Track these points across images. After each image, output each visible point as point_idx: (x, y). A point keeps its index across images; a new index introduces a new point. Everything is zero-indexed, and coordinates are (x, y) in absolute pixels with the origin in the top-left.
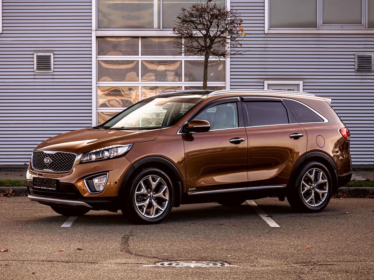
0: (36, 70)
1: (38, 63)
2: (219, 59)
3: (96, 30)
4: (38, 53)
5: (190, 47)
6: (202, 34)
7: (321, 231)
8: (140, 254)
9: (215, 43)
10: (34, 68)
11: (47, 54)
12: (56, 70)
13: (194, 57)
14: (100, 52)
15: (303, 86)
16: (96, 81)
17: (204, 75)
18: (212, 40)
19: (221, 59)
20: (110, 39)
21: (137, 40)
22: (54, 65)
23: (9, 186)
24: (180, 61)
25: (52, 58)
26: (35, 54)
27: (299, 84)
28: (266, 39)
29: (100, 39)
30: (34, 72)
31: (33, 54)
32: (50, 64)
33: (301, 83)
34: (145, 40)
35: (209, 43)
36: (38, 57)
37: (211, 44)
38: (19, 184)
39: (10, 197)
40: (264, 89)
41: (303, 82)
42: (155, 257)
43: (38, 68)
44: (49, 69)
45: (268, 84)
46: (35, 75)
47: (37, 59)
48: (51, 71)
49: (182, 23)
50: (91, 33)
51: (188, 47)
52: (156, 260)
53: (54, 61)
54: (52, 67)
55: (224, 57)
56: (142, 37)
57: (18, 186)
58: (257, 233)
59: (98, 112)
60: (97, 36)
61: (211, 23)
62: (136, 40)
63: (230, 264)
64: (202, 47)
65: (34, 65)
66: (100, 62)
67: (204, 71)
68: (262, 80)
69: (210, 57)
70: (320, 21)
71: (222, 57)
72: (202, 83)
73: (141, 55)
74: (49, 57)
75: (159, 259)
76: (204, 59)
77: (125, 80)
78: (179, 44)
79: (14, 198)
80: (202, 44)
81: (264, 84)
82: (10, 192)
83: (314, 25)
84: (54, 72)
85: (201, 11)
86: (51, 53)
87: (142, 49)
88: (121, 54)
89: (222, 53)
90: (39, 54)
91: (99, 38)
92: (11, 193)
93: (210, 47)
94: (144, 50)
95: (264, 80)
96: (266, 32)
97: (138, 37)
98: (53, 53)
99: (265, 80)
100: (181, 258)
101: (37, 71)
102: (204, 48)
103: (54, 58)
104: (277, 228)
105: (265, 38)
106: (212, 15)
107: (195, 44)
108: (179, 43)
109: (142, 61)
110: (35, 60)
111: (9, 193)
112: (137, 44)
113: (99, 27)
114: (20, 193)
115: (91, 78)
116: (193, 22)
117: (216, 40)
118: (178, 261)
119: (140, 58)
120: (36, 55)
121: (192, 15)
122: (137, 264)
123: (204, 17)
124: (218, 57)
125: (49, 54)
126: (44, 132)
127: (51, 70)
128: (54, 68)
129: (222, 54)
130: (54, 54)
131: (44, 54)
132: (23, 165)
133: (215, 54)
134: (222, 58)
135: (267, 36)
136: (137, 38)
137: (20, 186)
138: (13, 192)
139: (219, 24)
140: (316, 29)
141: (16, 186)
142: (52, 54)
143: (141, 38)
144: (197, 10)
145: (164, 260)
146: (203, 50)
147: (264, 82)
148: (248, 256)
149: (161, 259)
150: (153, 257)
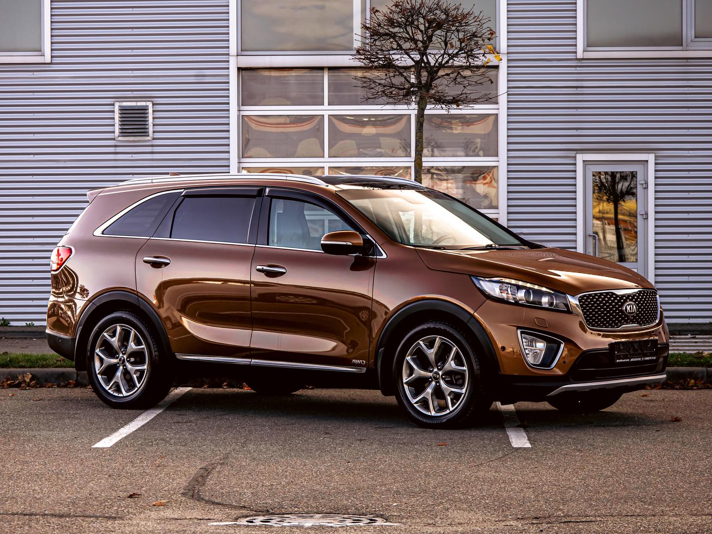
0: (119, 136)
1: (123, 123)
3: (237, 56)
4: (122, 102)
5: (388, 86)
6: (412, 59)
7: (610, 454)
8: (219, 500)
9: (439, 77)
10: (114, 132)
11: (139, 104)
12: (157, 135)
14: (246, 99)
15: (656, 164)
16: (239, 158)
18: (433, 72)
19: (452, 112)
20: (266, 73)
21: (320, 74)
22: (154, 125)
23: (26, 368)
24: (406, 117)
25: (150, 111)
26: (117, 105)
27: (647, 161)
28: (579, 70)
29: (245, 73)
30: (114, 139)
31: (113, 105)
32: (147, 123)
33: (651, 158)
34: (336, 73)
35: (426, 79)
36: (123, 110)
37: (429, 81)
38: (45, 363)
39: (25, 389)
40: (575, 171)
41: (655, 157)
42: (245, 507)
43: (123, 133)
44: (145, 133)
45: (583, 161)
46: (116, 146)
47: (120, 113)
48: (149, 138)
49: (371, 39)
50: (228, 61)
51: (384, 86)
52: (242, 513)
53: (154, 118)
54: (151, 129)
55: (458, 106)
56: (331, 69)
57: (43, 366)
58: (478, 459)
60: (239, 66)
61: (430, 39)
62: (319, 73)
63: (387, 520)
64: (413, 85)
65: (113, 125)
66: (246, 119)
68: (572, 154)
69: (428, 107)
70: (688, 32)
71: (455, 106)
73: (329, 105)
74: (145, 109)
75: (252, 510)
76: (416, 112)
77: (296, 155)
78: (364, 80)
79: (33, 390)
81: (576, 160)
82: (26, 379)
83: (677, 41)
84: (154, 139)
85: (410, 16)
86: (147, 102)
87: (332, 94)
88: (290, 103)
89: (454, 97)
90: (125, 104)
91: (243, 71)
92: (28, 380)
93: (428, 86)
94: (334, 94)
95: (576, 152)
96: (580, 55)
97: (321, 69)
98: (152, 102)
99: (578, 152)
100: (296, 509)
101: (120, 138)
102: (416, 89)
103: (154, 111)
104: (525, 449)
105: (577, 68)
106: (430, 22)
107: (398, 80)
108: (364, 78)
109: (330, 117)
110: (117, 116)
111: (25, 381)
112: (321, 82)
113: (243, 50)
114: (46, 381)
115: (228, 152)
116: (393, 36)
117: (441, 73)
118: (287, 514)
119: (326, 110)
120: (119, 106)
121: (391, 22)
122: (201, 519)
123: (418, 26)
124: (446, 105)
125: (143, 104)
127: (149, 136)
128: (154, 132)
129: (453, 99)
130: (153, 104)
131: (134, 104)
133: (440, 100)
135: (582, 63)
136: (320, 71)
137: (48, 366)
138: (31, 380)
139: (448, 39)
140: (680, 48)
141: (38, 367)
142: (150, 105)
143: (328, 70)
144: (402, 11)
145: (260, 513)
146: (414, 93)
147: (575, 157)
148: (433, 505)
149: (255, 511)
150: (242, 507)
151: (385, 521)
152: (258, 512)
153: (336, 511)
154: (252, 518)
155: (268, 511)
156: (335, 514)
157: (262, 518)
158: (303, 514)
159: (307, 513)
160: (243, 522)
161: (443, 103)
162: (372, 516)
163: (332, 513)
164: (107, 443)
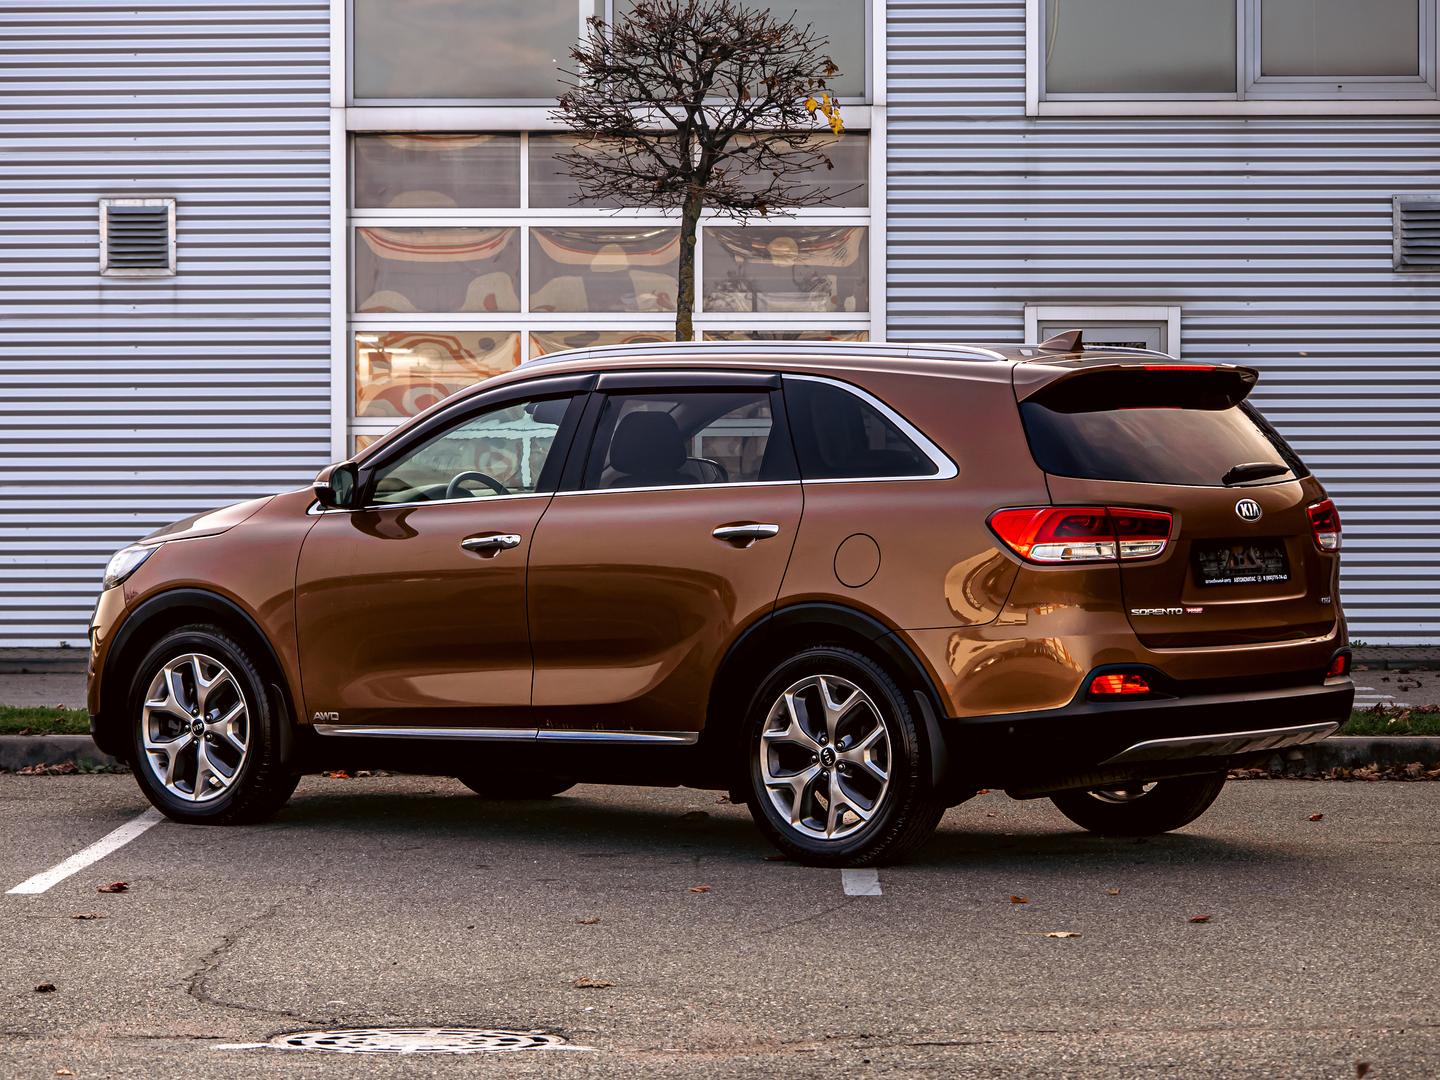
0: (108, 268)
1: (115, 241)
2: (743, 219)
3: (346, 107)
4: (115, 199)
5: (625, 174)
6: (672, 119)
7: (1036, 910)
8: (240, 1000)
9: (726, 156)
10: (97, 260)
11: (149, 203)
12: (185, 266)
13: (643, 211)
14: (362, 194)
15: (1183, 327)
16: (348, 312)
17: (680, 287)
18: (715, 143)
19: (752, 222)
20: (402, 144)
21: (513, 145)
22: (178, 246)
25: (171, 217)
26: (104, 205)
27: (1166, 322)
28: (1031, 139)
29: (361, 142)
30: (97, 274)
31: (96, 205)
32: (165, 242)
33: (1173, 315)
34: (544, 144)
35: (699, 158)
36: (113, 214)
37: (706, 162)
40: (1023, 341)
41: (1182, 312)
42: (289, 1015)
43: (115, 261)
44: (161, 262)
45: (1038, 321)
46: (101, 288)
47: (110, 222)
48: (168, 272)
49: (590, 78)
50: (327, 119)
51: (616, 173)
53: (178, 232)
54: (172, 254)
55: (764, 212)
56: (535, 135)
58: (773, 918)
59: (356, 436)
60: (349, 129)
61: (707, 78)
62: (510, 143)
63: (567, 1039)
64: (673, 171)
65: (97, 246)
66: (363, 234)
67: (680, 268)
68: (1016, 306)
69: (705, 211)
70: (1249, 64)
71: (756, 212)
72: (674, 316)
73: (529, 207)
74: (164, 213)
76: (679, 223)
77: (464, 308)
78: (576, 160)
80: (670, 162)
81: (1024, 318)
83: (1224, 81)
84: (178, 273)
85: (668, 31)
86: (165, 200)
87: (535, 183)
88: (452, 202)
89: (755, 196)
90: (119, 203)
91: (358, 139)
93: (704, 173)
94: (541, 183)
95: (1023, 303)
96: (1032, 108)
97: (515, 134)
98: (175, 199)
99: (1029, 303)
101: (110, 272)
102: (680, 179)
103: (178, 218)
104: (868, 898)
105: (1028, 136)
106: (707, 45)
107: (643, 162)
108: (574, 156)
109: (532, 230)
110: (103, 226)
112: (513, 159)
113: (357, 96)
115: (328, 301)
116: (633, 72)
117: (731, 145)
118: (370, 1027)
119: (525, 217)
120: (108, 208)
121: (631, 46)
122: (198, 1038)
123: (684, 53)
124: (739, 212)
125: (158, 203)
126: (139, 515)
127: (167, 267)
128: (179, 259)
129: (755, 199)
130: (178, 204)
131: (138, 203)
132: (57, 648)
133: (727, 201)
134: (756, 217)
135: (1036, 125)
136: (513, 139)
139: (744, 79)
140: (1232, 96)
142: (170, 205)
143: (529, 137)
144: (652, 25)
146: (674, 187)
147: (1022, 314)
149: (310, 1022)
150: (283, 1014)
151: (563, 1041)
152: (315, 1025)
153: (470, 1022)
154: (300, 1035)
155: (334, 1021)
156: (469, 1027)
157: (320, 1036)
158: (403, 1027)
159: (413, 1026)
160: (282, 1043)
161: (734, 206)
162: (540, 1031)
163: (461, 1026)
164: (37, 884)
